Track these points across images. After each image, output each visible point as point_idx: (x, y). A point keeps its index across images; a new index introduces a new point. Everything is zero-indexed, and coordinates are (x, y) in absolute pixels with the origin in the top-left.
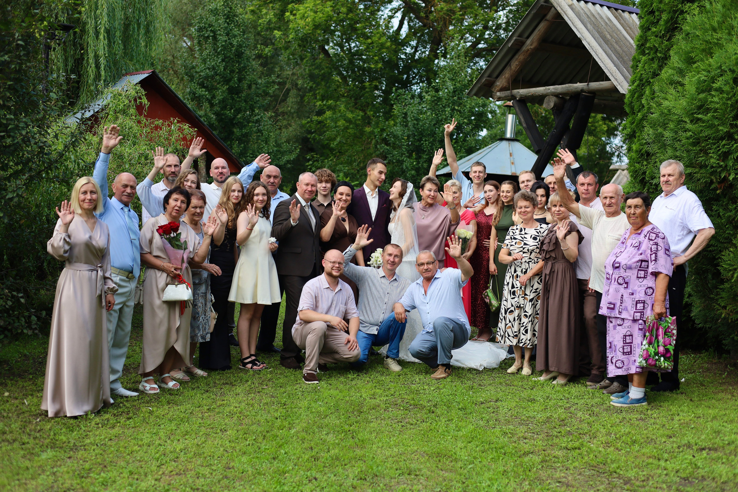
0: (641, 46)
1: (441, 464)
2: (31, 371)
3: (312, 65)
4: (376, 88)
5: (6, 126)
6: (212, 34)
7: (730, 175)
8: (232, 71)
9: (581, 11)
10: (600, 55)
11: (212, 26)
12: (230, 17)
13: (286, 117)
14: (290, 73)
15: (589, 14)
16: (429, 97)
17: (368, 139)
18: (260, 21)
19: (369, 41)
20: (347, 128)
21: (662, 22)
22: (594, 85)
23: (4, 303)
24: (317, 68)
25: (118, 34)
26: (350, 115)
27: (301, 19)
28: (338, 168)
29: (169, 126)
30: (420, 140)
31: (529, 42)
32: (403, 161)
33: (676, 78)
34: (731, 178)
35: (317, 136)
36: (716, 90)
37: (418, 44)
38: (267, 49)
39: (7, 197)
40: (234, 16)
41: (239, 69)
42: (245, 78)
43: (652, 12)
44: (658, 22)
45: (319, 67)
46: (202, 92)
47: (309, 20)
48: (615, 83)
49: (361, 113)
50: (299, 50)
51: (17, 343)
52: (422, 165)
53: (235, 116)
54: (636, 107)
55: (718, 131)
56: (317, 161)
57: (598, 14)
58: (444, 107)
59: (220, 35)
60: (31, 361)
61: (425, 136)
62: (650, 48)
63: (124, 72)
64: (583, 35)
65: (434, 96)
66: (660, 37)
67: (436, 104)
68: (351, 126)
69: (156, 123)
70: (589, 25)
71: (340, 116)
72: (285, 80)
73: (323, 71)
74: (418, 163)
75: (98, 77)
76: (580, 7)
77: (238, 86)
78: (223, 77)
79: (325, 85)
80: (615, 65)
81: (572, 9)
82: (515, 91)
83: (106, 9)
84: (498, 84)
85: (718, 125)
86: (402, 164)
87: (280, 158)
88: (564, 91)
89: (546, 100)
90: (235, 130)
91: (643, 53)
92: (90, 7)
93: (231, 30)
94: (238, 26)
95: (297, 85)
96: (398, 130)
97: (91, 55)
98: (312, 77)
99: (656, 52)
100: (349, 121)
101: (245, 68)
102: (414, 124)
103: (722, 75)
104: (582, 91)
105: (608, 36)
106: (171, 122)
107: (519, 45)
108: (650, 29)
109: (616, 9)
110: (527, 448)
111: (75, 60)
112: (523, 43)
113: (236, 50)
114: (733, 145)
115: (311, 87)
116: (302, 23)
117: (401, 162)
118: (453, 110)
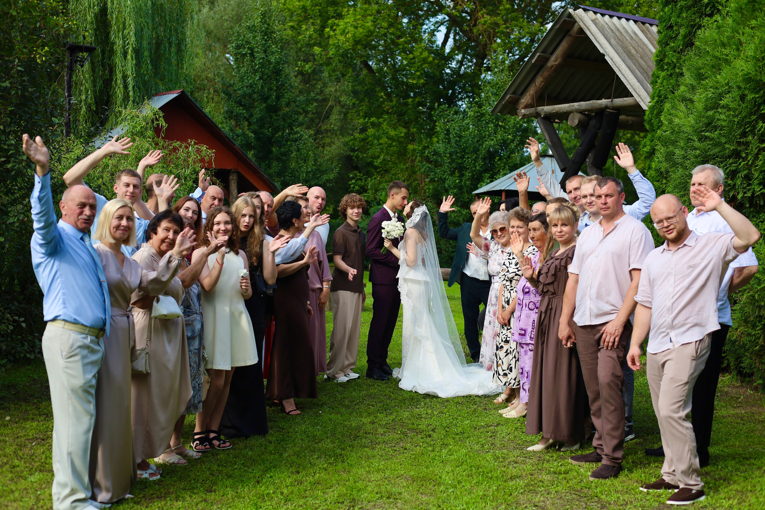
0: (660, 62)
1: (423, 488)
2: (37, 395)
3: (355, 81)
4: (420, 104)
5: (8, 151)
6: (249, 52)
7: (738, 193)
8: (270, 89)
9: (606, 26)
10: (623, 71)
11: (250, 43)
12: (268, 33)
13: (329, 134)
14: (333, 90)
15: (613, 28)
16: (472, 114)
17: (412, 156)
18: (300, 37)
19: (411, 56)
20: (390, 146)
21: (680, 37)
22: (619, 101)
23: (6, 328)
24: (360, 84)
25: (146, 53)
26: (392, 133)
27: (341, 34)
28: (381, 187)
29: (187, 148)
30: (462, 157)
31: (553, 58)
32: (445, 179)
33: (688, 95)
34: (739, 197)
35: (360, 154)
36: (723, 107)
37: (463, 58)
38: (307, 66)
39: (8, 222)
40: (272, 32)
41: (277, 87)
42: (283, 95)
43: (671, 27)
44: (676, 37)
45: (362, 83)
46: (240, 110)
47: (349, 35)
48: (638, 100)
49: (404, 130)
50: (340, 66)
51: (29, 367)
52: (465, 183)
53: (273, 135)
54: (655, 124)
55: (725, 149)
56: (361, 180)
57: (624, 28)
58: (487, 123)
59: (258, 52)
60: (39, 385)
61: (467, 153)
62: (668, 64)
63: (153, 92)
64: (606, 50)
65: (477, 112)
66: (679, 53)
67: (479, 120)
68: (394, 144)
69: (174, 144)
70: (613, 41)
71: (383, 133)
72: (328, 96)
73: (366, 88)
74: (461, 181)
75: (126, 97)
76: (605, 21)
77: (277, 104)
78: (260, 95)
79: (369, 101)
80: (639, 81)
81: (596, 24)
82: (540, 108)
83: (133, 29)
84: (522, 101)
85: (726, 143)
86: (444, 182)
87: (319, 177)
88: (588, 107)
89: (570, 118)
90: (274, 149)
91: (662, 69)
92: (118, 27)
93: (268, 47)
94: (276, 43)
95: (340, 101)
96: (440, 147)
97: (119, 76)
98: (355, 93)
99: (674, 68)
100: (391, 139)
101: (283, 85)
102: (456, 141)
103: (729, 92)
104: (607, 107)
105: (633, 51)
106: (189, 144)
107: (542, 62)
108: (668, 44)
109: (644, 23)
110: (515, 472)
111: (104, 81)
112: (547, 59)
113: (274, 67)
114: (740, 164)
115: (354, 104)
116: (342, 38)
117: (444, 180)
118: (497, 126)
